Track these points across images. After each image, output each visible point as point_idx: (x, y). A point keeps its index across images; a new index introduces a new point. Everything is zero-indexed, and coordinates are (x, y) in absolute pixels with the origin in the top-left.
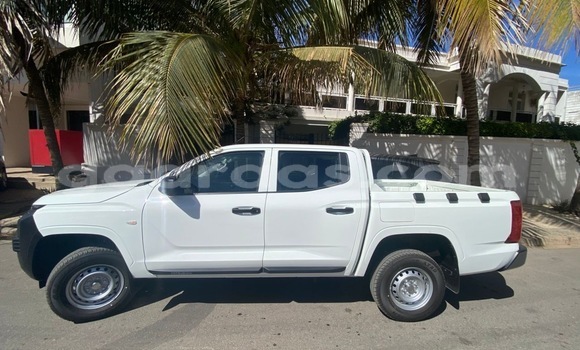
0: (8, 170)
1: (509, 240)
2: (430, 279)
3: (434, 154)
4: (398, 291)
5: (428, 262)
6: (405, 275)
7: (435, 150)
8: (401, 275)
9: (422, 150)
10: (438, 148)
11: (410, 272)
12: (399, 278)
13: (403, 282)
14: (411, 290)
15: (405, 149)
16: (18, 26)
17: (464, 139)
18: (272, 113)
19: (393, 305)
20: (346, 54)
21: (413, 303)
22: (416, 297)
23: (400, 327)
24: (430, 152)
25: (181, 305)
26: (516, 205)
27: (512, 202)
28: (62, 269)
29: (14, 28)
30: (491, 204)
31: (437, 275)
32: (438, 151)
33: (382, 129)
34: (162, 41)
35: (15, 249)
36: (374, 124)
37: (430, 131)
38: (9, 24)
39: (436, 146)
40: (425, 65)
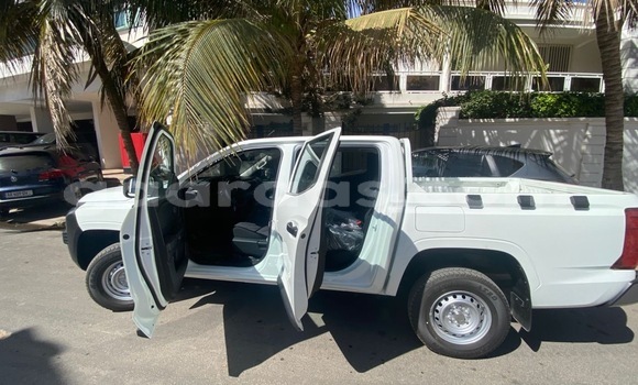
0: (103, 172)
1: (618, 265)
2: (487, 308)
3: (556, 141)
4: (441, 318)
5: (484, 287)
6: (451, 300)
7: (557, 135)
8: (447, 299)
9: (538, 139)
10: (561, 134)
11: (459, 297)
12: (443, 302)
13: (449, 308)
14: (461, 320)
15: (513, 137)
16: (69, 31)
17: (602, 121)
18: (343, 103)
19: (434, 334)
20: (403, 18)
21: (463, 336)
22: (466, 328)
23: (442, 363)
24: (550, 138)
25: (208, 305)
26: (634, 214)
27: (627, 211)
28: (97, 261)
29: (67, 34)
30: (591, 212)
31: (498, 304)
32: (562, 138)
33: (481, 113)
34: (185, 33)
35: (65, 241)
36: (470, 108)
37: (552, 112)
38: (62, 31)
39: (558, 131)
40: (551, 21)
